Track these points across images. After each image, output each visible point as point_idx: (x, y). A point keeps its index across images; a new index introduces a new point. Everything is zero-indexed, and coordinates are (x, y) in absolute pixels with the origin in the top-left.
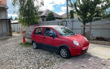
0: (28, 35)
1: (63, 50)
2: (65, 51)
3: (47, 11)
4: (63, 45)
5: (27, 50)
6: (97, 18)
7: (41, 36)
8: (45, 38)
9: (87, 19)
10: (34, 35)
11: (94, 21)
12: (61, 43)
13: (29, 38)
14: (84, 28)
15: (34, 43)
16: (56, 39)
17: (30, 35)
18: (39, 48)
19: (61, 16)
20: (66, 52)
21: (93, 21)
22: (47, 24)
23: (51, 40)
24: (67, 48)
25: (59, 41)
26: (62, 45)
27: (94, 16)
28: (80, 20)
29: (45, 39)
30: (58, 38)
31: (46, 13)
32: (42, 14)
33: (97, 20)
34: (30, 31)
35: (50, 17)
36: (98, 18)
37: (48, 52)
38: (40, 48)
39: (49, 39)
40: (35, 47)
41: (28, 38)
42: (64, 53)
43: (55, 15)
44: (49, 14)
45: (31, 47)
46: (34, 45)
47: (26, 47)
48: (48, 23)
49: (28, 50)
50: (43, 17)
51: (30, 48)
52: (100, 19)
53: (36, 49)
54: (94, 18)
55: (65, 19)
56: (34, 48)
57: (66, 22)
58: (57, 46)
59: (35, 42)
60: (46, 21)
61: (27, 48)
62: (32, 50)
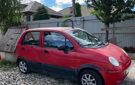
0: (8, 45)
1: (88, 76)
2: (91, 78)
3: (34, 4)
4: (87, 66)
5: (7, 77)
6: (128, 15)
7: (39, 48)
8: (46, 52)
9: (111, 16)
10: (23, 46)
11: (124, 20)
12: (82, 63)
13: (10, 52)
14: (107, 31)
15: (21, 63)
16: (71, 53)
17: (10, 46)
18: (31, 72)
19: (58, 13)
20: (94, 79)
21: (122, 21)
22: (38, 25)
23: (60, 55)
24: (97, 71)
25: (80, 58)
26: (84, 66)
27: (123, 12)
28: (99, 19)
29: (46, 54)
30: (76, 51)
31: (32, 7)
32: (26, 9)
33: (128, 18)
34: (11, 39)
35: (41, 13)
36: (131, 15)
37: (52, 80)
38: (34, 72)
39: (57, 55)
40: (25, 70)
41: (6, 52)
42: (89, 82)
43: (48, 11)
44: (39, 9)
45: (15, 71)
46: (23, 67)
47: (4, 70)
48: (39, 23)
49: (9, 77)
50: (28, 14)
51: (13, 72)
52: (133, 17)
53: (26, 73)
54: (124, 15)
55: (66, 17)
56: (22, 72)
57: (71, 23)
58: (73, 68)
59: (24, 61)
60: (33, 20)
61: (6, 73)
62: (19, 77)
